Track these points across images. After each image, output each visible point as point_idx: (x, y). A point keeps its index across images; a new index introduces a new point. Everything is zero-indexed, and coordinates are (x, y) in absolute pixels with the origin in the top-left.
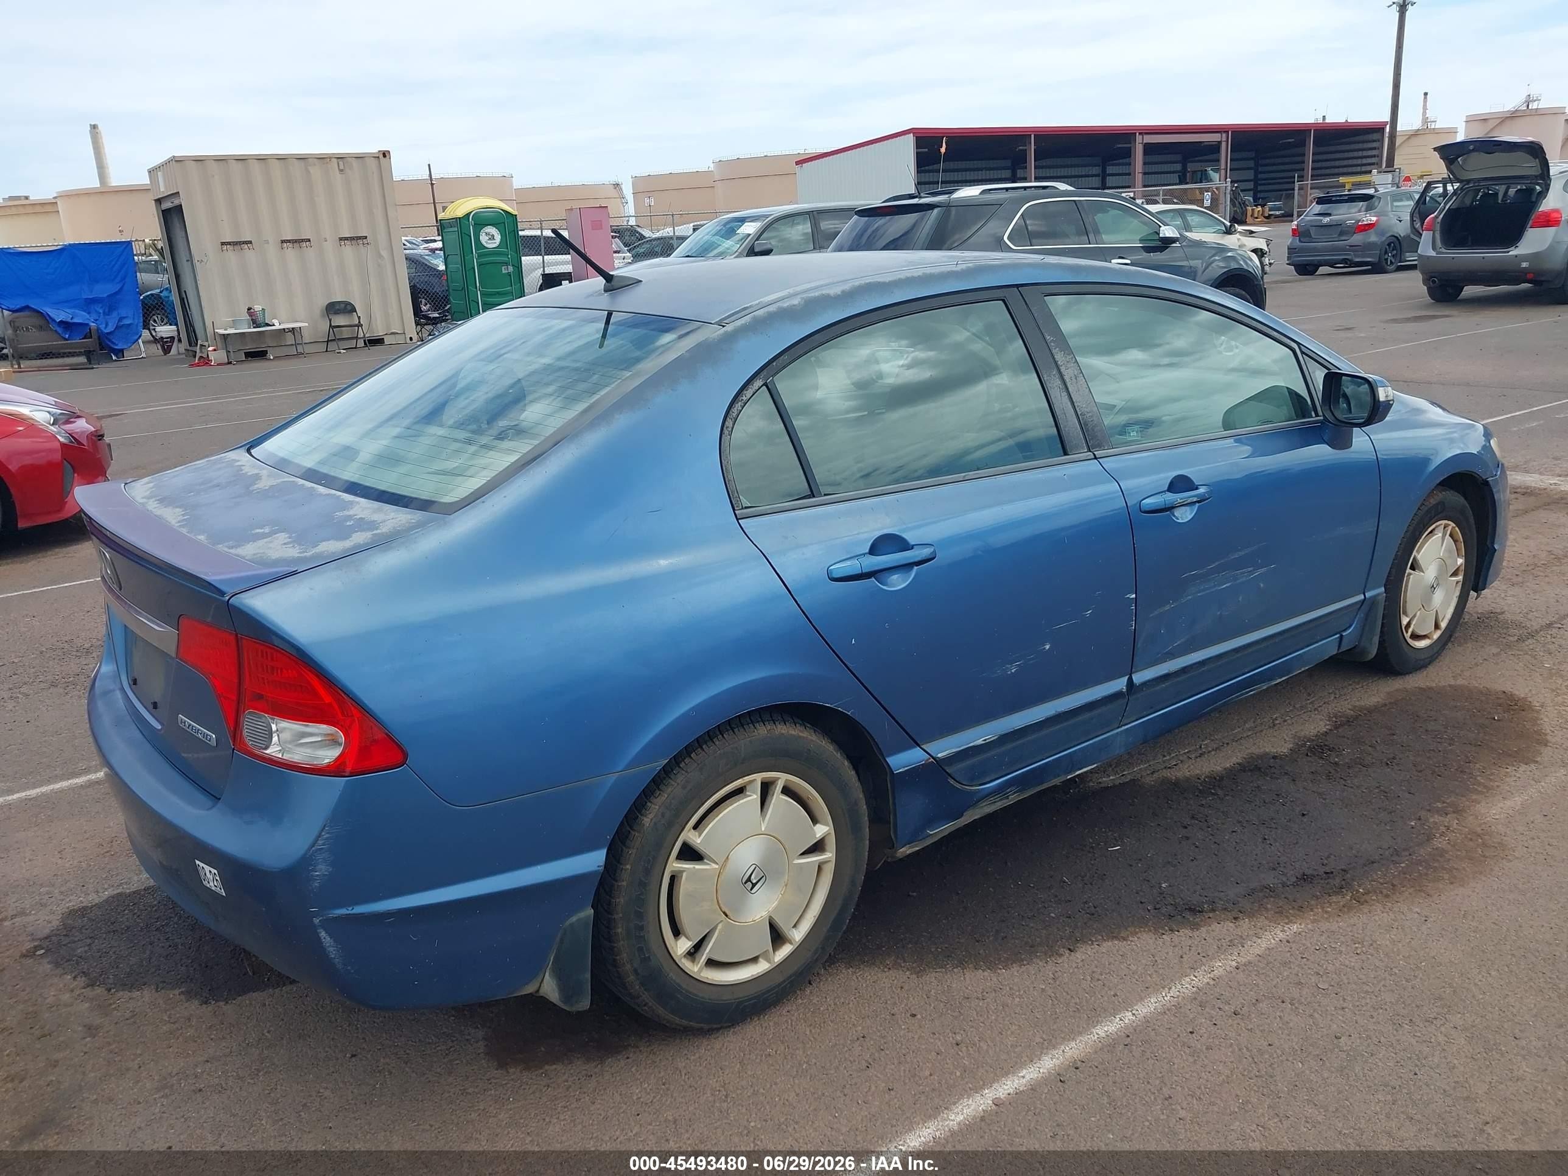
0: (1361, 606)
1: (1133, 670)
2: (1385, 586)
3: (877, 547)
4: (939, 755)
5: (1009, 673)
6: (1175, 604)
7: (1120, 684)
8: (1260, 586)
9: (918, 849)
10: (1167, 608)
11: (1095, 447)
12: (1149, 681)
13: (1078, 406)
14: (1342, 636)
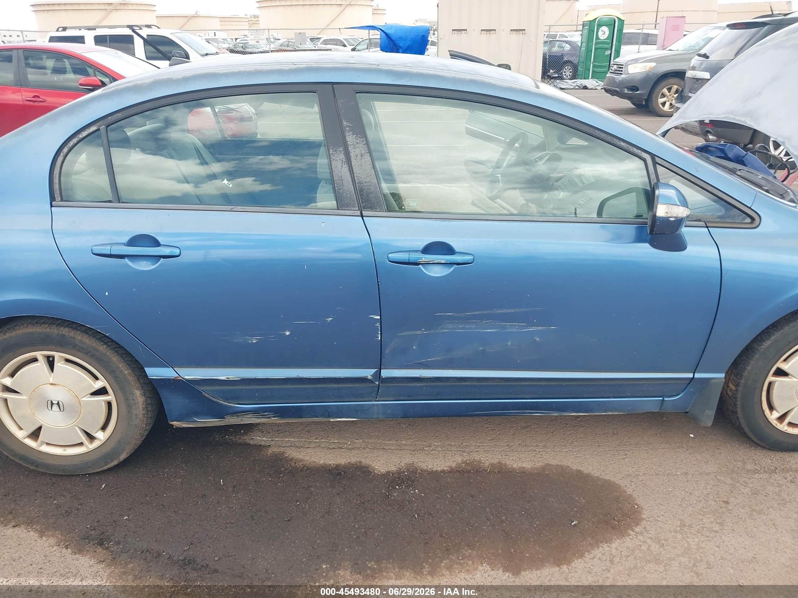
0: (690, 382)
1: (382, 367)
2: (727, 373)
3: (134, 241)
4: (186, 377)
5: (250, 342)
6: (428, 332)
7: (368, 373)
8: (535, 340)
9: (192, 426)
10: (418, 333)
11: (366, 208)
12: (397, 378)
13: (357, 177)
14: (663, 400)
